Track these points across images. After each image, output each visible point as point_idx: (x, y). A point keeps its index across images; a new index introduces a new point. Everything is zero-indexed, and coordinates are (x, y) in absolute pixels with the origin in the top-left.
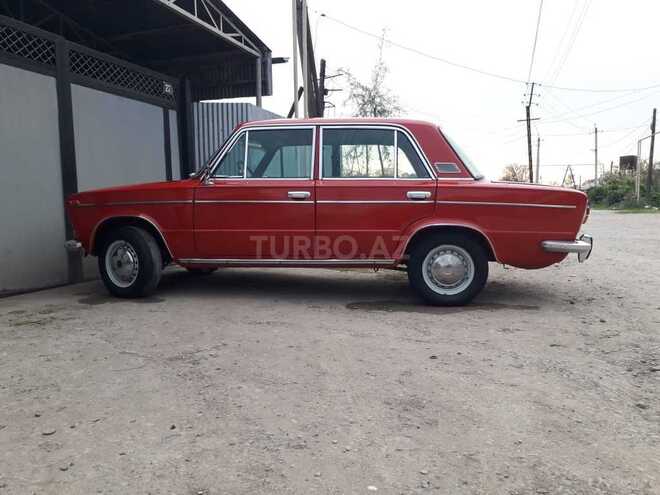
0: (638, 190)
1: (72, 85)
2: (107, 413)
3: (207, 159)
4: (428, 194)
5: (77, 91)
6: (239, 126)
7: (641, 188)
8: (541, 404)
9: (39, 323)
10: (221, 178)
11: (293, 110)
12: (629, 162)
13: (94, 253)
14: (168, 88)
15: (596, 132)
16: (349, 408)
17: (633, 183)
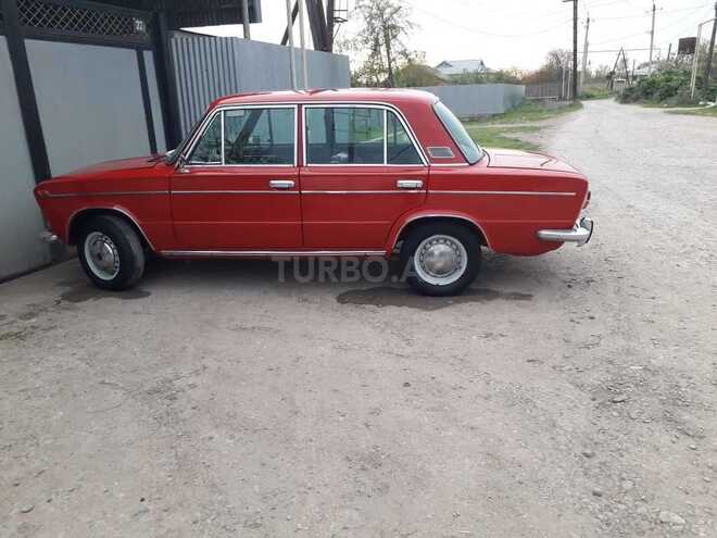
0: (693, 80)
1: (27, 41)
2: (82, 480)
3: (189, 130)
4: (419, 183)
5: (33, 47)
6: (213, 106)
7: (698, 78)
8: (493, 459)
9: (18, 336)
10: (198, 165)
11: (287, 36)
12: (688, 45)
13: (71, 243)
14: (139, 25)
15: (654, 10)
16: (311, 468)
17: (690, 73)
